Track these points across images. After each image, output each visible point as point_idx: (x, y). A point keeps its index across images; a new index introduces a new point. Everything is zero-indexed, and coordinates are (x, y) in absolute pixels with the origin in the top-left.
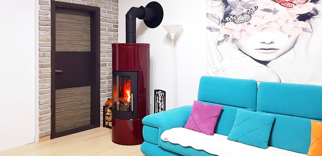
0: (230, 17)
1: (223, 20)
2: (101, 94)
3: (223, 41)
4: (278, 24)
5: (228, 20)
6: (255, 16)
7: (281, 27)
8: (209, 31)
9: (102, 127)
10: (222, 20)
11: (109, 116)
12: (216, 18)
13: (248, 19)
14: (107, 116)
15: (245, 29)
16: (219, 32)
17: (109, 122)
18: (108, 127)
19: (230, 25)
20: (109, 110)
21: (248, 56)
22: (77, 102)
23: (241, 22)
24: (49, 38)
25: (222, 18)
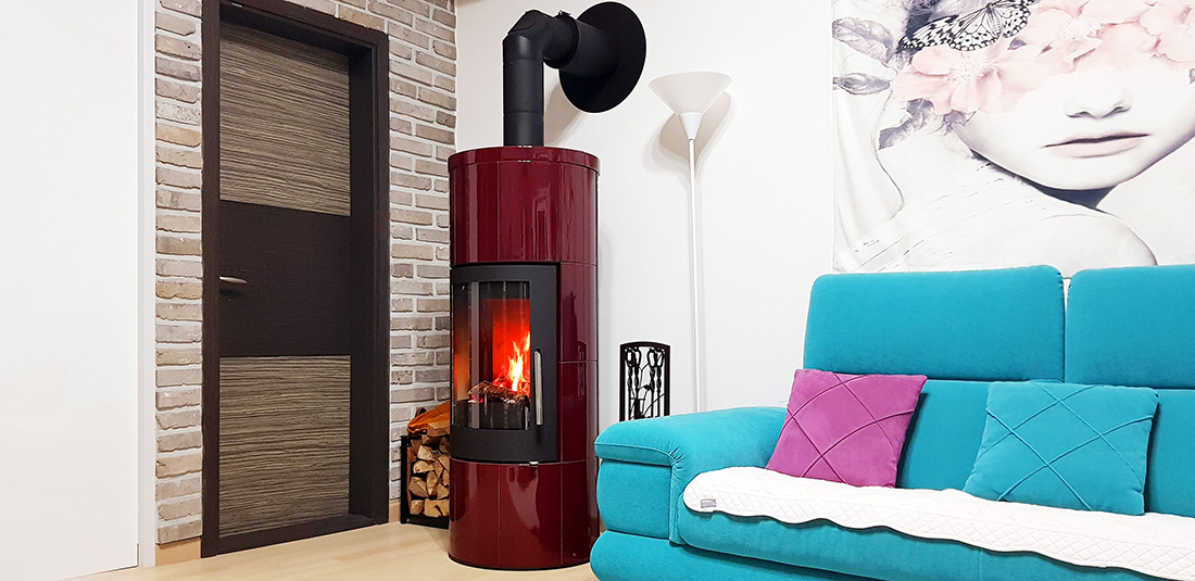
0: (933, 27)
1: (906, 40)
2: (392, 388)
3: (904, 127)
4: (1146, 29)
5: (925, 41)
6: (1044, 9)
7: (1159, 42)
8: (842, 93)
9: (394, 523)
10: (901, 42)
11: (423, 476)
12: (874, 37)
13: (1013, 26)
14: (417, 475)
15: (1002, 66)
16: (888, 91)
17: (424, 499)
18: (422, 520)
19: (935, 57)
20: (423, 453)
21: (1016, 179)
22: (301, 418)
23: (981, 39)
24: (194, 132)
25: (898, 32)
